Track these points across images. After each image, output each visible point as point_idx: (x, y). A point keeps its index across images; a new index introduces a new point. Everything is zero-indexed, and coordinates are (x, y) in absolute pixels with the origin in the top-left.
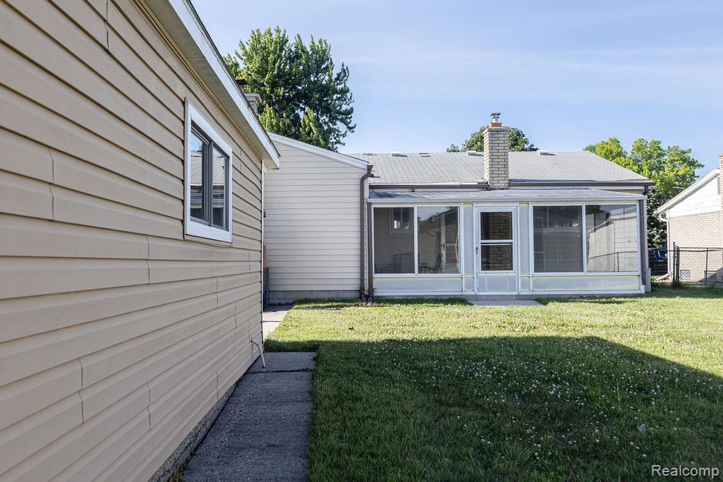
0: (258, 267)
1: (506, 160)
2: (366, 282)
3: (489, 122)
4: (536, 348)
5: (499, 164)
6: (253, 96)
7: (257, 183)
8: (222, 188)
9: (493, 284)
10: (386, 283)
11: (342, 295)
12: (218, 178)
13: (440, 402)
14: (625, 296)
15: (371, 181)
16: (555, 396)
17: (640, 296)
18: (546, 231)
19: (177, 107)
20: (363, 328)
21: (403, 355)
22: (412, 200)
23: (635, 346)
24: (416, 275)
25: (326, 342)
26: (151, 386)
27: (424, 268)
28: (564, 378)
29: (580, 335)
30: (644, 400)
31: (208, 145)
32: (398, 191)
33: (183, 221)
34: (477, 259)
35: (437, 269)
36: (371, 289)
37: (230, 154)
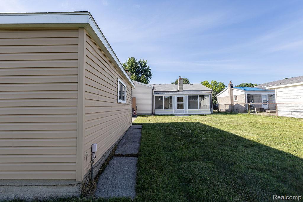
0: (131, 108)
1: (182, 86)
2: (153, 111)
3: (179, 78)
4: (186, 124)
5: (181, 87)
6: (130, 73)
7: (131, 91)
8: (124, 92)
9: (180, 112)
10: (157, 111)
11: (148, 114)
12: (123, 90)
13: (166, 134)
14: (207, 114)
15: (154, 90)
16: (188, 133)
17: (210, 114)
18: (191, 100)
19: (116, 79)
20: (152, 120)
21: (159, 126)
22: (163, 94)
23: (206, 124)
24: (164, 110)
25: (145, 123)
26: (112, 129)
27: (165, 108)
28: (190, 130)
29: (195, 122)
30: (205, 134)
31: (122, 85)
32: (160, 92)
33: (117, 100)
34: (176, 106)
35: (168, 108)
36: (154, 113)
37: (126, 86)
